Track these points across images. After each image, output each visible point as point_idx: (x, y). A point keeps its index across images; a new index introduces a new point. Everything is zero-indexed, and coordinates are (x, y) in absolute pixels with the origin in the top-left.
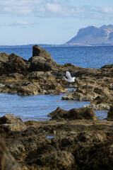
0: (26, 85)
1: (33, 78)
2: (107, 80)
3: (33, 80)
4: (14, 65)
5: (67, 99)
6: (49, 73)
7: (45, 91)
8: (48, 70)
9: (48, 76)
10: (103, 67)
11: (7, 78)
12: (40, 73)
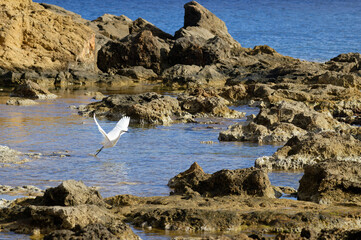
0: (148, 100)
1: (175, 80)
2: (334, 93)
3: (175, 85)
4: (134, 48)
5: (231, 139)
6: (212, 69)
7: (188, 116)
8: (210, 63)
9: (209, 76)
10: (335, 59)
11: (117, 77)
12: (190, 70)
